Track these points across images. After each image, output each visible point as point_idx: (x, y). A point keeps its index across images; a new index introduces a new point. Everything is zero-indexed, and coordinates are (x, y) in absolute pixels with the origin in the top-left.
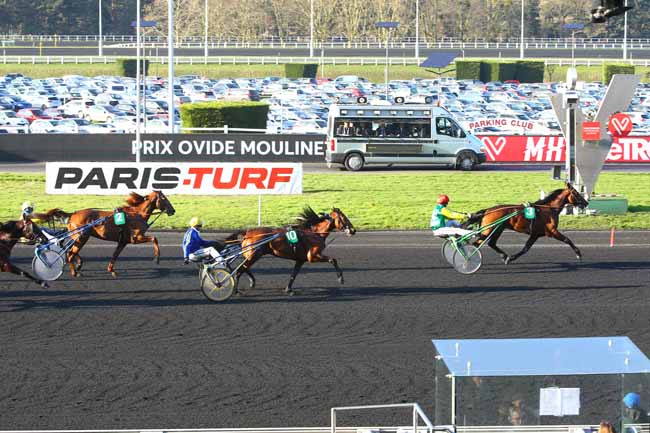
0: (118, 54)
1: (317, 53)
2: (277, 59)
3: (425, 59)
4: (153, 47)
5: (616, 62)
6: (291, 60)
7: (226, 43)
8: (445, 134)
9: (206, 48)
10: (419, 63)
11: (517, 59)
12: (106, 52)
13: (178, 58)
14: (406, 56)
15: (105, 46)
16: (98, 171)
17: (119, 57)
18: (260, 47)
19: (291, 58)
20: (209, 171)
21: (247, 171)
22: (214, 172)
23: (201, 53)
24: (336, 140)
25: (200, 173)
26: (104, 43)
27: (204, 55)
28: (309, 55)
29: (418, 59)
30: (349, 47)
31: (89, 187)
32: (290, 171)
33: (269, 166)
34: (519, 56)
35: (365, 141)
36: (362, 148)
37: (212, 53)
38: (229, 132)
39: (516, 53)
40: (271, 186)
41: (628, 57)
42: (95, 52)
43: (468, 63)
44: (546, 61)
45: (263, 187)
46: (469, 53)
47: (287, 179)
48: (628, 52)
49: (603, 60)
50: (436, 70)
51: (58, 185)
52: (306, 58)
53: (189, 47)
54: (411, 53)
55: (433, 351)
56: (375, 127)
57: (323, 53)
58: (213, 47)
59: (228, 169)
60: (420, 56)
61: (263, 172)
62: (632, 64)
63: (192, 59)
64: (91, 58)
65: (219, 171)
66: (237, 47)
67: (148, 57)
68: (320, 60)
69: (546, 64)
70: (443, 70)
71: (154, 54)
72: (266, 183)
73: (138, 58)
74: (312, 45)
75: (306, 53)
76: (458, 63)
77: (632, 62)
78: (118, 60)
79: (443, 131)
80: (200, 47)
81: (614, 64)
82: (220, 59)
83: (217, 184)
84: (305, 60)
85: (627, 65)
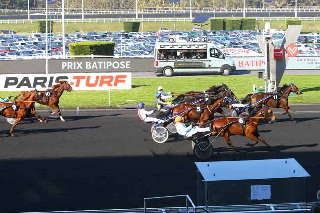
0: (37, 19)
1: (140, 16)
2: (119, 20)
3: (194, 18)
4: (55, 14)
5: (292, 19)
6: (126, 20)
7: (93, 12)
8: (215, 57)
9: (83, 14)
10: (192, 20)
11: (242, 18)
12: (31, 17)
13: (68, 20)
14: (185, 17)
15: (31, 14)
16: (26, 79)
17: (38, 20)
18: (110, 13)
19: (126, 19)
20: (83, 77)
21: (103, 77)
22: (86, 78)
23: (80, 17)
24: (158, 60)
25: (79, 79)
26: (30, 13)
27: (81, 18)
28: (135, 17)
29: (191, 19)
30: (157, 13)
31: (21, 87)
32: (125, 77)
33: (114, 75)
34: (243, 16)
35: (173, 61)
36: (172, 64)
37: (86, 17)
38: (94, 57)
39: (241, 15)
40: (115, 85)
41: (298, 16)
42: (26, 18)
43: (216, 20)
44: (256, 18)
45: (111, 85)
46: (217, 15)
47: (123, 81)
48: (298, 13)
49: (285, 18)
50: (200, 24)
51: (6, 86)
52: (134, 19)
53: (74, 14)
54: (187, 15)
55: (196, 168)
56: (178, 54)
57: (142, 16)
58: (86, 14)
59: (93, 76)
60: (192, 17)
61: (111, 77)
62: (300, 19)
63: (75, 20)
64: (24, 21)
65: (89, 78)
66: (98, 13)
67: (53, 20)
68: (141, 20)
69: (256, 20)
70: (203, 24)
71: (56, 18)
72: (113, 83)
73: (47, 20)
74: (137, 12)
75: (134, 16)
76: (211, 20)
77: (300, 18)
78: (37, 21)
79: (214, 55)
80: (80, 14)
81: (290, 19)
82: (90, 20)
83: (88, 84)
84: (134, 20)
85: (297, 20)
